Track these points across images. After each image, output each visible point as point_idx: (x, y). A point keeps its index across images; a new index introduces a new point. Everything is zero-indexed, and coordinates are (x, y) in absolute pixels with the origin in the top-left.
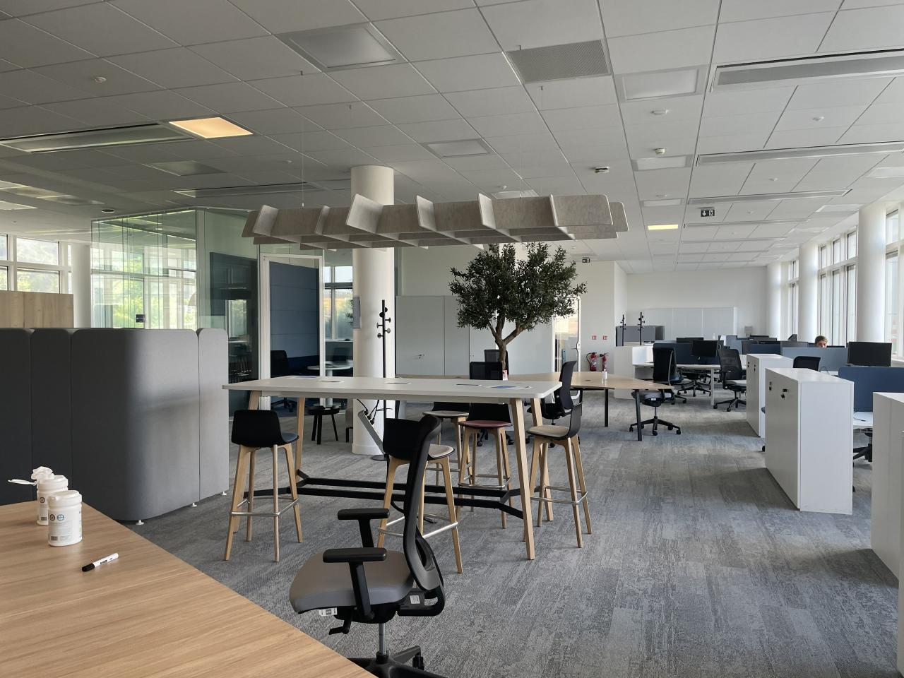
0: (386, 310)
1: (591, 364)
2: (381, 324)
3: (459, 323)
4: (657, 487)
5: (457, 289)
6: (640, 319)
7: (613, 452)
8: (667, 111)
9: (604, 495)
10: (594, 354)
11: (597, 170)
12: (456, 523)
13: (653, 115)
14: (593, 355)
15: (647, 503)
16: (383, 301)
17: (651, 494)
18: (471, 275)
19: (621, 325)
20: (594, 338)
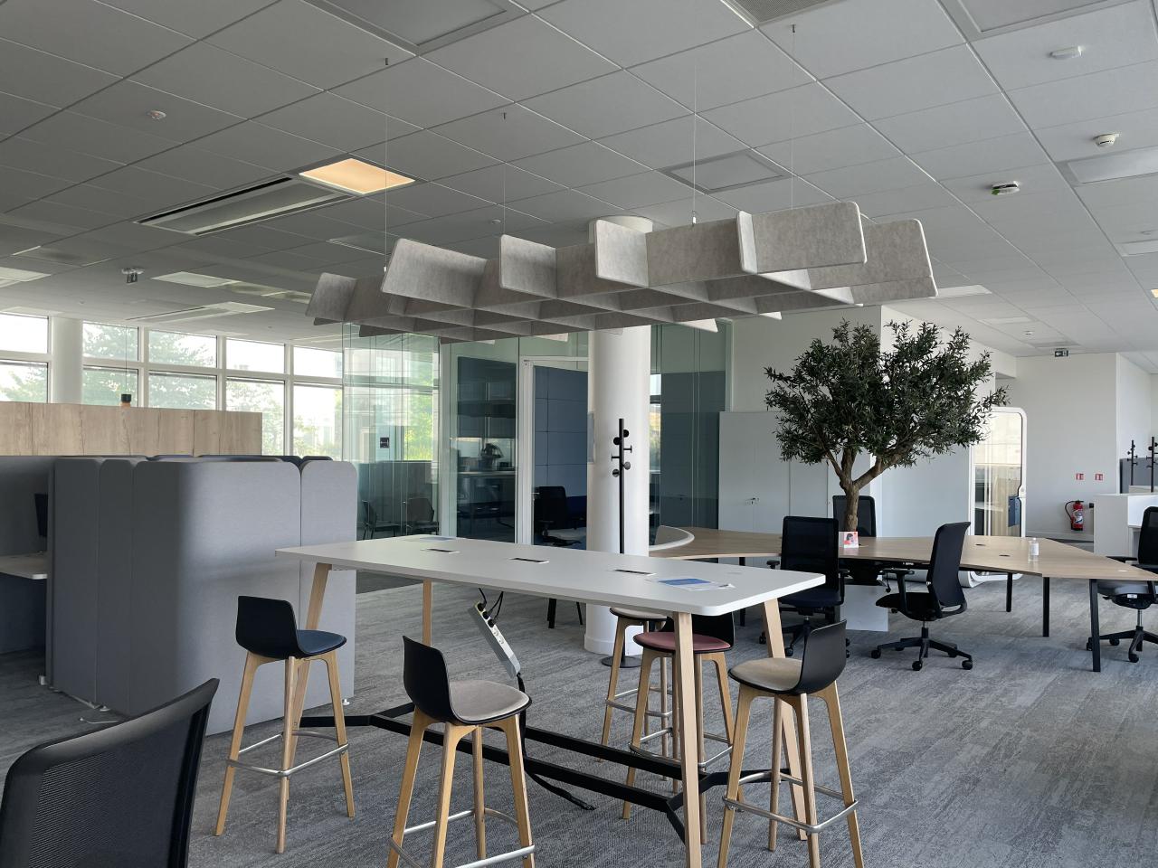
0: (626, 433)
1: (1073, 519)
2: (618, 455)
3: (784, 453)
4: (1077, 785)
5: (781, 400)
6: (1151, 448)
7: (1029, 690)
8: (1080, 50)
9: (950, 790)
10: (1078, 502)
11: (996, 190)
12: (531, 848)
13: (1052, 60)
14: (1077, 505)
15: (1033, 823)
16: (621, 421)
17: (1054, 801)
18: (798, 378)
19: (1130, 456)
20: (1081, 476)
